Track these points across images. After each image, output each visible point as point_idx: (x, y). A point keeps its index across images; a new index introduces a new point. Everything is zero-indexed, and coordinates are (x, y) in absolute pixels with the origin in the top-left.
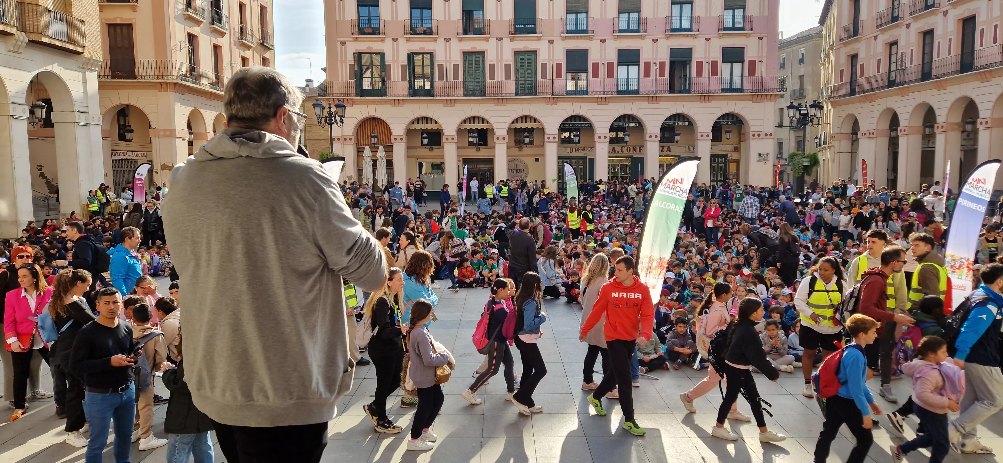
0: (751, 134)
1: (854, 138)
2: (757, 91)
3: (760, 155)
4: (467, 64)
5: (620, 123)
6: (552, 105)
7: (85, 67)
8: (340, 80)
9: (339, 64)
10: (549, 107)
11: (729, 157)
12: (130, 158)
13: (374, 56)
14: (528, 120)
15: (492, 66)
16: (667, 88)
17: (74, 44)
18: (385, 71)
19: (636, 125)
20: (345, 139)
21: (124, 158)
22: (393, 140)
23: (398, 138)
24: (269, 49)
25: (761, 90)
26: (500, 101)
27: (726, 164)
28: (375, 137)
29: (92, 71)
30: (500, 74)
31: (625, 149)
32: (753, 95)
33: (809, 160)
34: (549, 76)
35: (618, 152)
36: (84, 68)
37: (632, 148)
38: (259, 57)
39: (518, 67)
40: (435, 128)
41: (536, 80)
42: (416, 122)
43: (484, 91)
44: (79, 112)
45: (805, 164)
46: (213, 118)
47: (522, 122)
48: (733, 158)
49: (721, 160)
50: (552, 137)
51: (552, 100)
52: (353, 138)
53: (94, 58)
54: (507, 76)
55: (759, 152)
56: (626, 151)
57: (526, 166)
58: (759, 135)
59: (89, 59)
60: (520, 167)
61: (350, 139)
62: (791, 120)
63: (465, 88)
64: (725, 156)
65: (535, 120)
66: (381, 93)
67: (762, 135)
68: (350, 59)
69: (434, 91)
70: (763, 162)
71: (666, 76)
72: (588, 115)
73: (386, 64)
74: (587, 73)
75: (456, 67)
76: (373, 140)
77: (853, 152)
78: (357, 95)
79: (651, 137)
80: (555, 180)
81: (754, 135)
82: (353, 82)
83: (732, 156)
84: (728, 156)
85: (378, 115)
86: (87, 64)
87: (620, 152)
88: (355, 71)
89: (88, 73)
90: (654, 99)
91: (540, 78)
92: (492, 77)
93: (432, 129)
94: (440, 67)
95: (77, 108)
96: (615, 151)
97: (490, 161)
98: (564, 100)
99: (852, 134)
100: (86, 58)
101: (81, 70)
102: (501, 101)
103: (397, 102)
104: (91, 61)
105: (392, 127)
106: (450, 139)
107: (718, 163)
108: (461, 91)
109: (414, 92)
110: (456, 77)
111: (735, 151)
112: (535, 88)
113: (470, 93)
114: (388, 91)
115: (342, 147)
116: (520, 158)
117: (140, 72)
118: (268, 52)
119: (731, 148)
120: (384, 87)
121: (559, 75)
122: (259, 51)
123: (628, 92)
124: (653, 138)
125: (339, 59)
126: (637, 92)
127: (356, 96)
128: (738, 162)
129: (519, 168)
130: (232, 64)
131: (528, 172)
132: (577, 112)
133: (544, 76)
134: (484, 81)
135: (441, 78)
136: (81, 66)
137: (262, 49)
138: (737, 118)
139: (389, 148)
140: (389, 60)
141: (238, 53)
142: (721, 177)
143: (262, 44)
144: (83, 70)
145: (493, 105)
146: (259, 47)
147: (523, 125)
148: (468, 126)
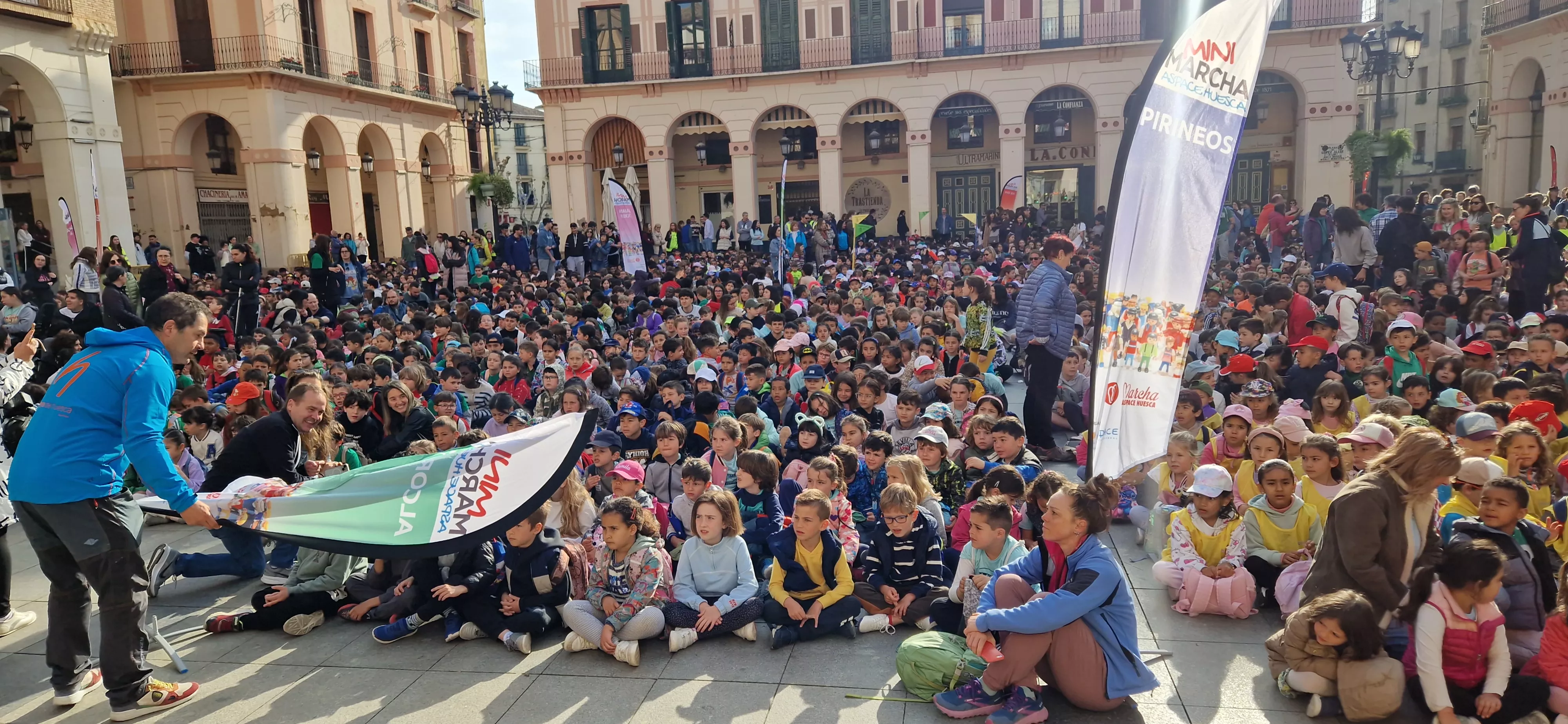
0: (1308, 108)
1: (1536, 108)
2: (1319, 22)
3: (1325, 148)
4: (767, 15)
5: (1049, 103)
6: (917, 77)
7: (82, 47)
8: (559, 56)
9: (557, 29)
10: (914, 81)
11: (1273, 158)
12: (234, 200)
13: (612, 11)
14: (879, 107)
15: (810, 14)
16: (1137, 29)
17: (47, 9)
18: (629, 34)
19: (1078, 105)
20: (571, 157)
21: (222, 200)
22: (647, 156)
23: (656, 152)
24: (472, 17)
25: (1327, 21)
26: (825, 76)
27: (1267, 171)
28: (620, 151)
29: (97, 54)
30: (824, 27)
31: (1067, 153)
32: (1312, 32)
33: (1385, 145)
34: (911, 24)
35: (1054, 158)
36: (82, 50)
37: (1080, 150)
38: (451, 29)
39: (857, 13)
40: (718, 132)
41: (888, 32)
42: (687, 123)
43: (798, 60)
44: (73, 121)
45: (1379, 154)
46: (358, 131)
47: (868, 112)
48: (1280, 159)
49: (1257, 164)
50: (918, 135)
51: (917, 68)
52: (583, 154)
53: (96, 32)
54: (837, 30)
55: (1324, 144)
56: (1069, 157)
57: (886, 192)
58: (1324, 110)
59: (88, 35)
60: (876, 193)
61: (579, 157)
62: (1350, 66)
63: (765, 57)
64: (1265, 156)
65: (892, 108)
66: (625, 74)
67: (1331, 110)
68: (574, 20)
69: (711, 66)
70: (1332, 163)
71: (1135, 7)
72: (985, 92)
73: (632, 23)
74: (982, 13)
75: (747, 20)
76: (618, 157)
77: (1535, 136)
78: (586, 81)
79: (1105, 125)
80: (925, 213)
81: (1313, 111)
82: (579, 59)
83: (1279, 155)
84: (1271, 156)
85: (622, 114)
86: (87, 42)
87: (1058, 158)
88: (582, 40)
89: (89, 58)
90: (1111, 53)
91: (896, 29)
92: (811, 33)
93: (714, 133)
94: (721, 21)
95: (70, 115)
96: (1048, 158)
97: (813, 186)
98: (941, 67)
99: (1532, 98)
100: (79, 32)
101: (75, 52)
102: (827, 75)
103: (651, 89)
104: (92, 38)
105: (645, 132)
106: (741, 148)
107: (1250, 171)
108: (758, 62)
109: (679, 70)
110: (748, 39)
111: (1284, 145)
112: (888, 48)
113: (774, 64)
114: (637, 71)
115: (568, 172)
116: (876, 177)
117: (220, 58)
118: (471, 23)
119: (1276, 139)
120: (629, 63)
121: (930, 21)
122: (450, 20)
123: (1061, 41)
124: (1110, 127)
125: (556, 21)
126: (1079, 41)
127: (586, 83)
128: (1290, 167)
129: (873, 195)
130: (393, 42)
131: (889, 202)
132: (964, 87)
133: (903, 26)
134: (797, 41)
135: (722, 42)
136: (74, 45)
137: (458, 17)
138: (1281, 79)
139: (642, 170)
140: (635, 17)
141: (407, 27)
142: (1256, 197)
143: (455, 9)
144: (80, 53)
145: (813, 84)
146: (451, 15)
147: (870, 117)
148: (775, 124)
